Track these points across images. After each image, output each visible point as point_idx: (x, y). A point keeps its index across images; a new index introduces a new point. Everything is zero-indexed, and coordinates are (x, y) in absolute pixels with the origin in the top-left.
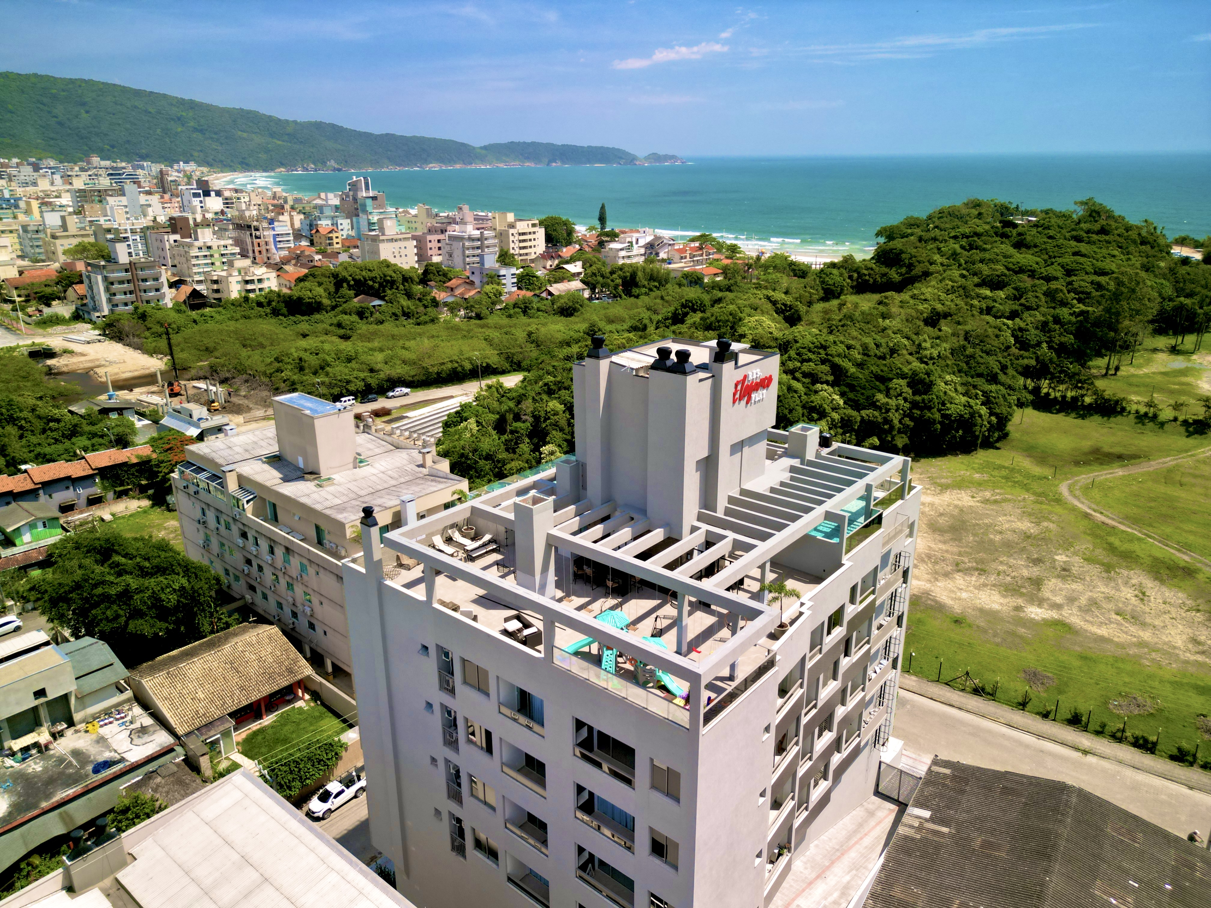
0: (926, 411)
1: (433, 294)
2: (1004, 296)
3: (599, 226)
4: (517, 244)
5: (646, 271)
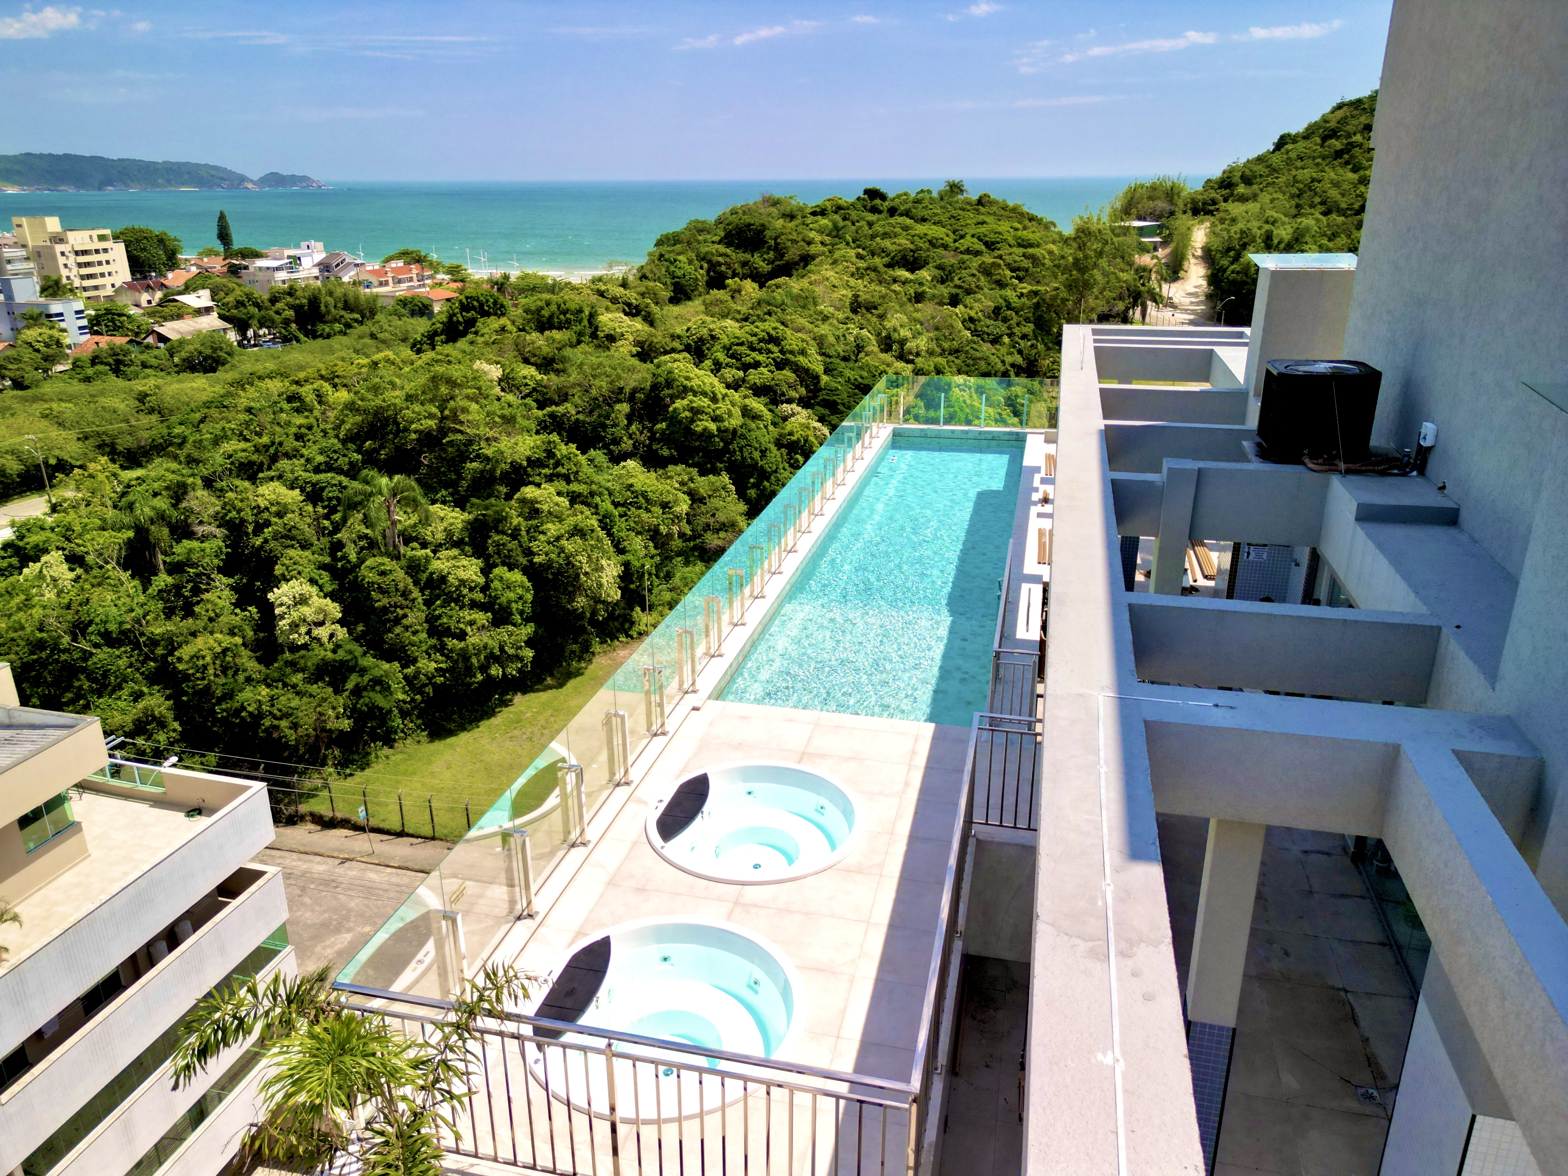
2: (929, 278)
3: (221, 248)
4: (75, 270)
5: (335, 295)
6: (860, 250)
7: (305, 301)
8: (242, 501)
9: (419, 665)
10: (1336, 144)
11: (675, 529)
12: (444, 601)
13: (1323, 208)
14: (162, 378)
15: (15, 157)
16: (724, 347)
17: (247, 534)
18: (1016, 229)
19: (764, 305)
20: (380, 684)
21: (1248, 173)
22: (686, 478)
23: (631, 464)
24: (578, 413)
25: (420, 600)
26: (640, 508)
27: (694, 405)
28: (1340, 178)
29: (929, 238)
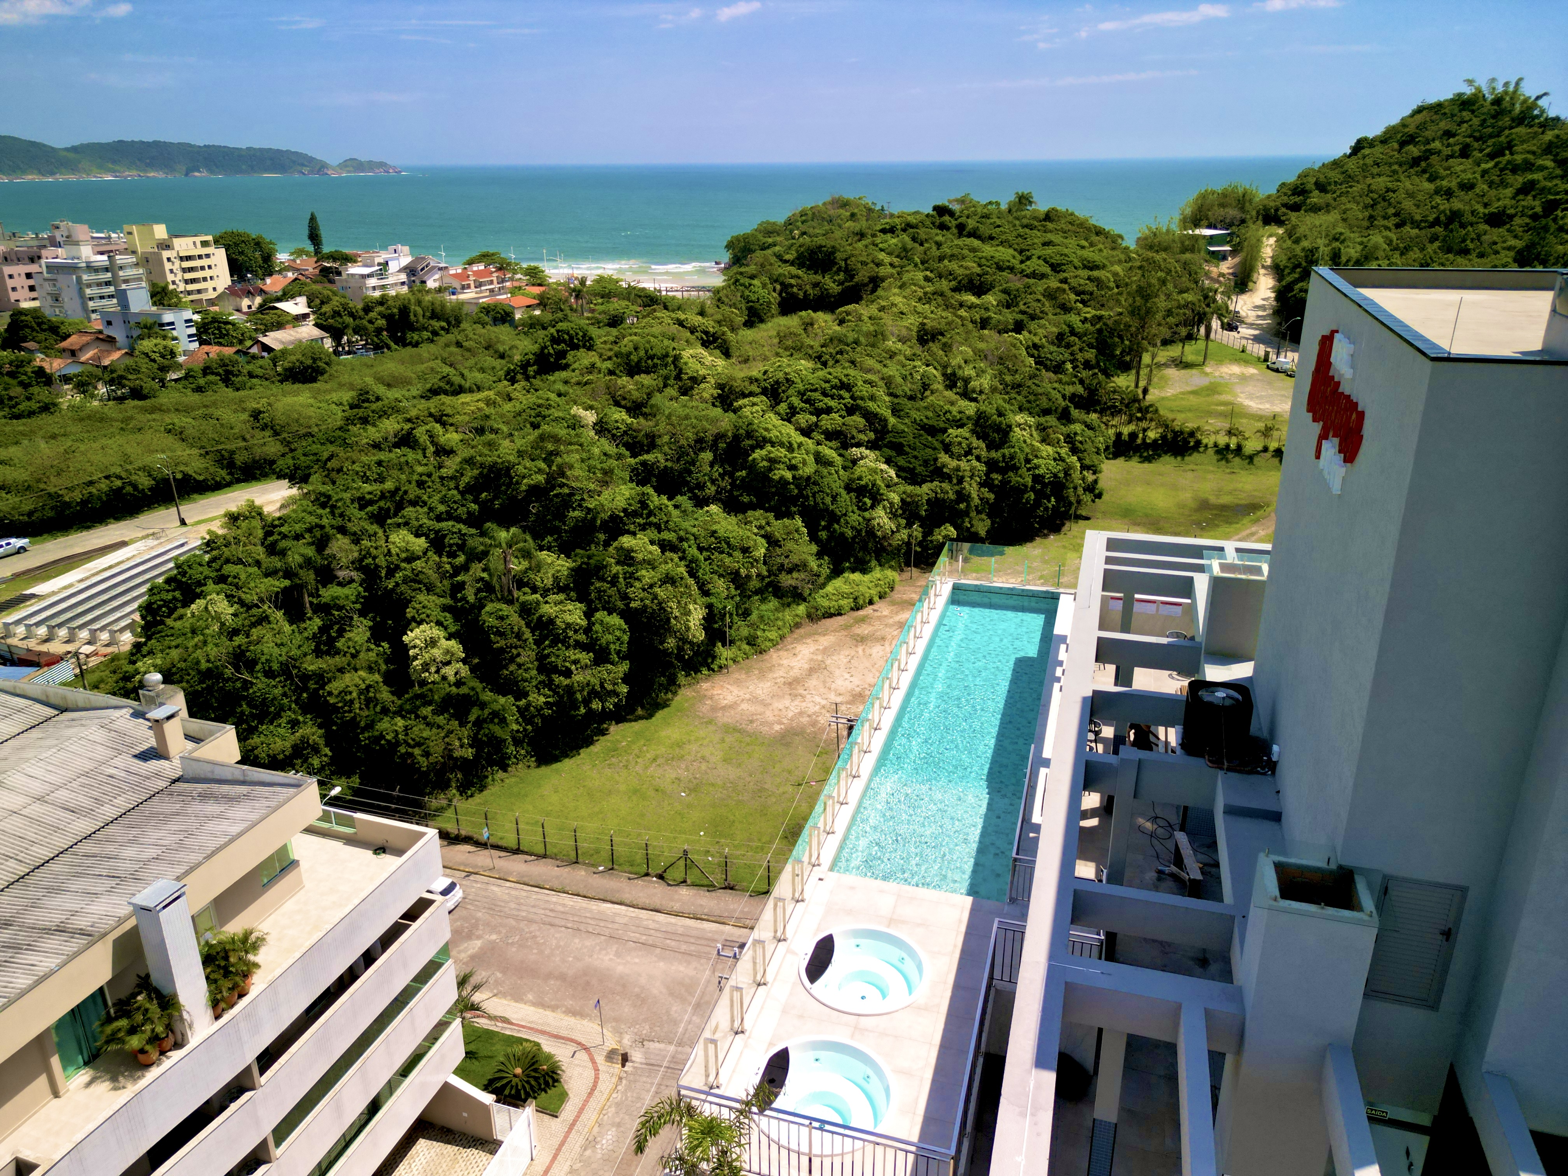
0: (1011, 474)
1: (37, 363)
2: (995, 303)
3: (311, 249)
4: (180, 275)
5: (424, 304)
6: (928, 273)
7: (395, 311)
8: (376, 548)
9: (530, 698)
10: (1414, 151)
11: (754, 571)
12: (552, 641)
13: (1397, 220)
14: (266, 388)
15: (108, 144)
16: (799, 392)
17: (381, 578)
18: (1083, 247)
19: (836, 342)
20: (499, 717)
21: (1322, 179)
22: (763, 522)
23: (714, 508)
24: (667, 460)
25: (531, 640)
26: (722, 552)
27: (772, 455)
28: (1416, 188)
29: (996, 260)
